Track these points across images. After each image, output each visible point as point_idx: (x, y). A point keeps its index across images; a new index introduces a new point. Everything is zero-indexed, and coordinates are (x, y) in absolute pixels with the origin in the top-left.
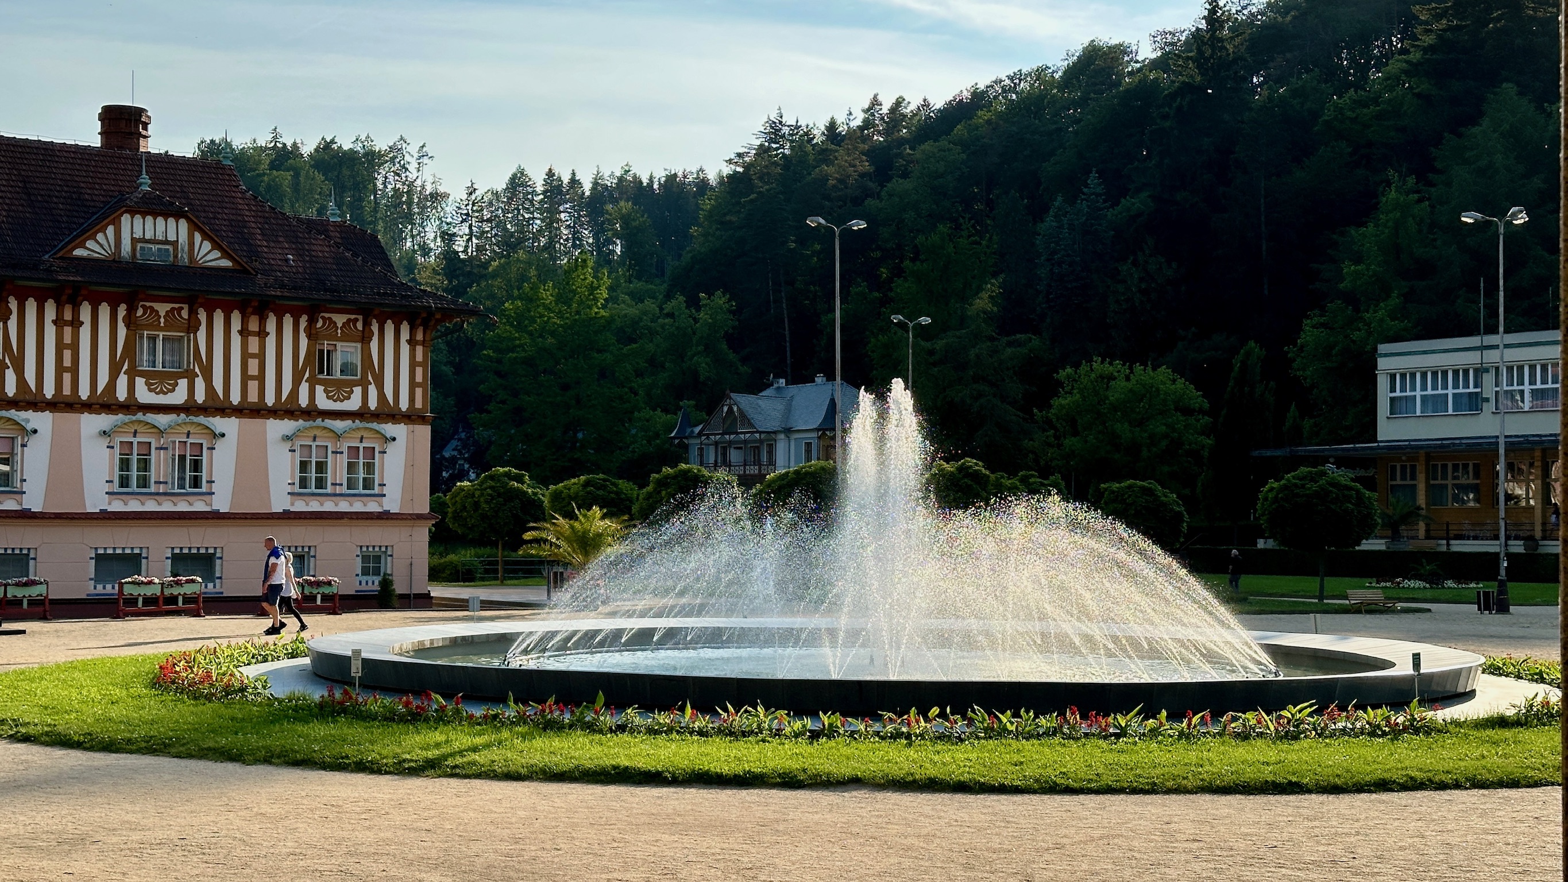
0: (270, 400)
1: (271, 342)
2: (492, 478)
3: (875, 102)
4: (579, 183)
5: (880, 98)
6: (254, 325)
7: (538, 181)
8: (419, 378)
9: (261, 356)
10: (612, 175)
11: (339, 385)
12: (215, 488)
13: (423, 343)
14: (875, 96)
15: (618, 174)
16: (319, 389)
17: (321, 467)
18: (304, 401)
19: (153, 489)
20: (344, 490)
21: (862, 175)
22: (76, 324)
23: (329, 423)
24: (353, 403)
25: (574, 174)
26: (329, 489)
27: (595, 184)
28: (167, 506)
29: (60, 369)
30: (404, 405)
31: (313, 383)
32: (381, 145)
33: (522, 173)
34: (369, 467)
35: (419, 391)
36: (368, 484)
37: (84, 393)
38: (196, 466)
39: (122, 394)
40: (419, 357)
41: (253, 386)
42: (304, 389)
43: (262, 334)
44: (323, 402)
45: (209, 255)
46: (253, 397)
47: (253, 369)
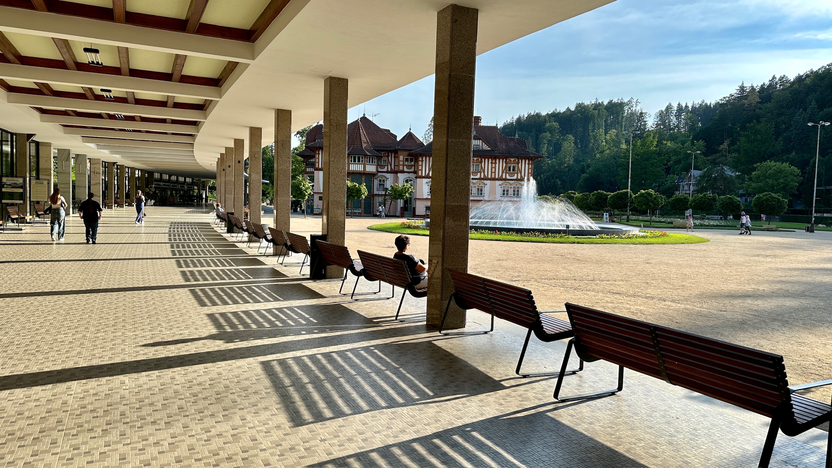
0: (497, 177)
1: (497, 165)
2: (568, 193)
3: (774, 78)
4: (688, 107)
5: (776, 76)
6: (494, 161)
7: (675, 107)
8: (530, 172)
9: (495, 168)
10: (698, 104)
11: (512, 173)
12: (485, 195)
13: (531, 164)
14: (774, 76)
15: (700, 103)
16: (507, 175)
17: (507, 191)
18: (504, 177)
19: (473, 195)
20: (512, 195)
21: (757, 102)
23: (509, 181)
24: (515, 177)
25: (686, 104)
26: (509, 196)
27: (693, 107)
28: (475, 199)
31: (506, 173)
32: (626, 101)
33: (670, 105)
34: (518, 191)
35: (529, 175)
36: (518, 195)
38: (482, 190)
40: (530, 167)
41: (493, 174)
42: (504, 174)
43: (496, 163)
44: (508, 177)
45: (486, 147)
46: (493, 176)
47: (493, 170)
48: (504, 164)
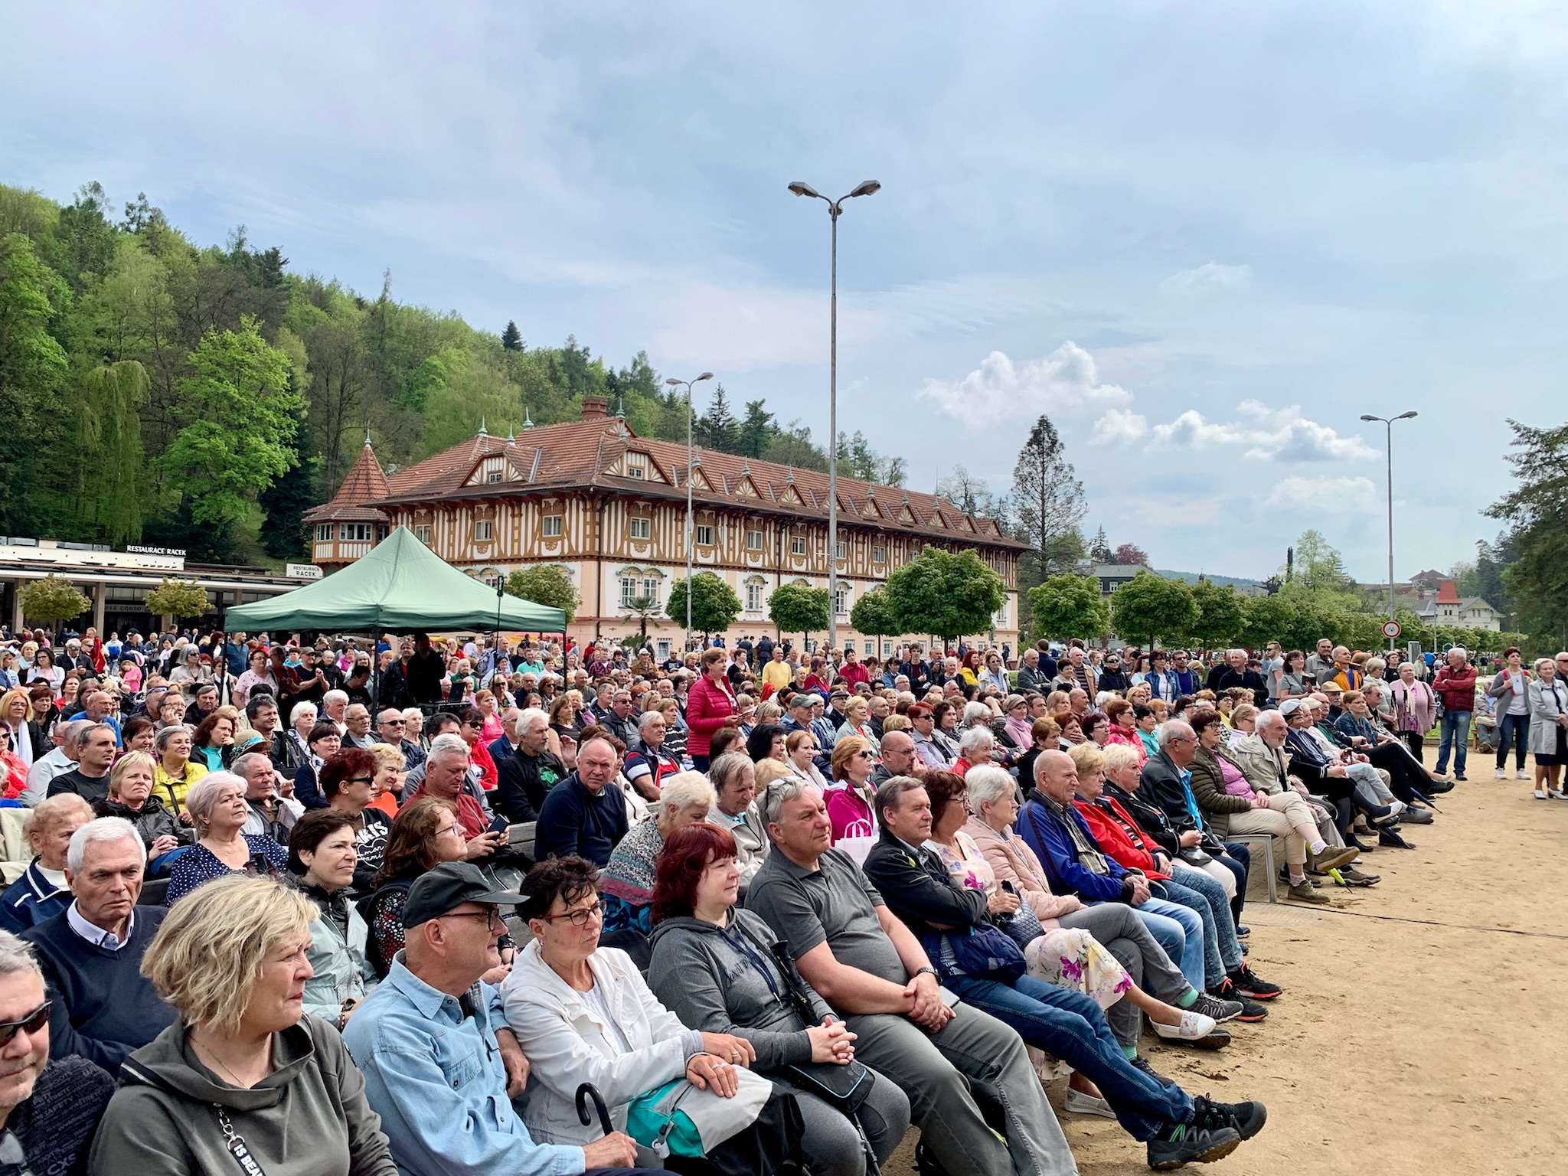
0: (522, 553)
1: (523, 518)
6: (516, 512)
8: (588, 533)
9: (519, 529)
11: (551, 541)
13: (590, 510)
16: (543, 543)
18: (536, 553)
22: (455, 520)
24: (556, 552)
29: (449, 545)
30: (581, 550)
31: (540, 541)
35: (588, 540)
37: (456, 557)
39: (468, 556)
40: (588, 519)
41: (516, 544)
42: (537, 543)
43: (520, 515)
44: (546, 553)
45: (514, 475)
46: (516, 552)
47: (516, 537)
48: (537, 516)
